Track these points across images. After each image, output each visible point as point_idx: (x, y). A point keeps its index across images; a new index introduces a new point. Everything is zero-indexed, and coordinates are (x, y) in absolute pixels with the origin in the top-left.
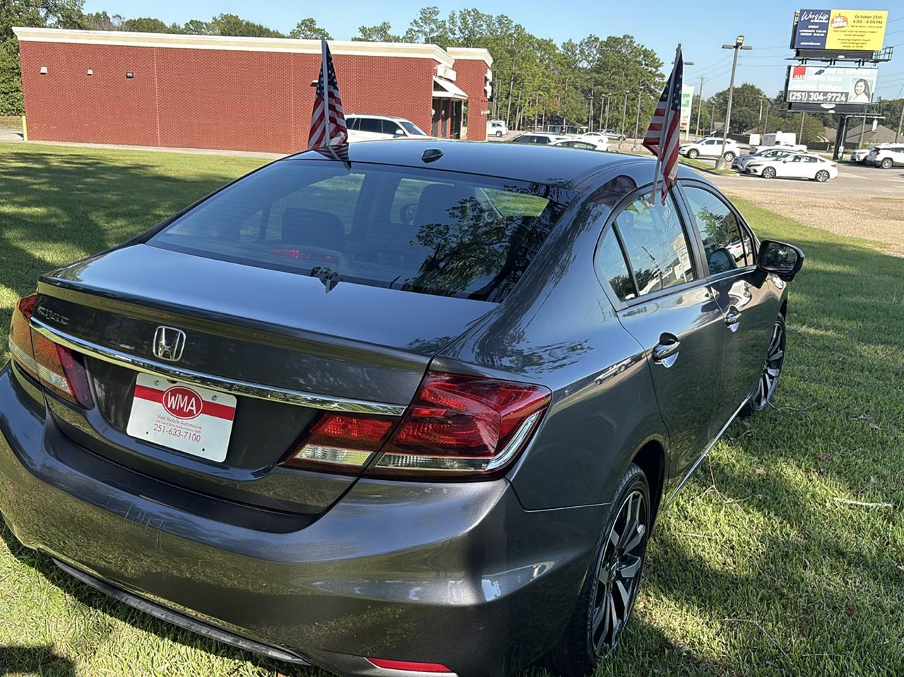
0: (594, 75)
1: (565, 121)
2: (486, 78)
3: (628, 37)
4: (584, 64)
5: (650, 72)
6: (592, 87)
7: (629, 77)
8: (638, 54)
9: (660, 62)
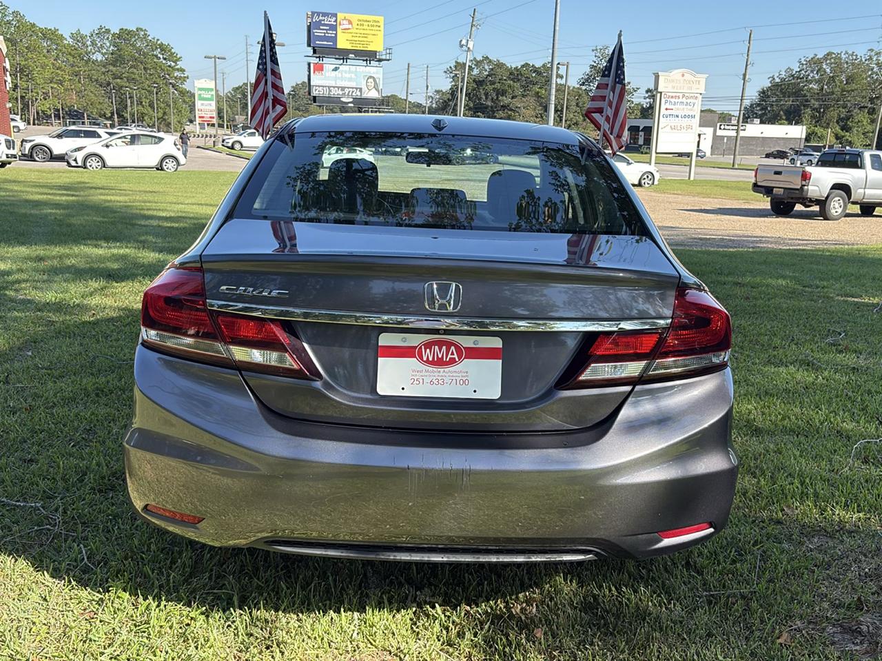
0: (111, 68)
1: (85, 115)
2: (4, 67)
3: (141, 30)
4: (98, 57)
5: (169, 66)
6: (111, 81)
7: (148, 71)
8: (154, 48)
9: (178, 56)
